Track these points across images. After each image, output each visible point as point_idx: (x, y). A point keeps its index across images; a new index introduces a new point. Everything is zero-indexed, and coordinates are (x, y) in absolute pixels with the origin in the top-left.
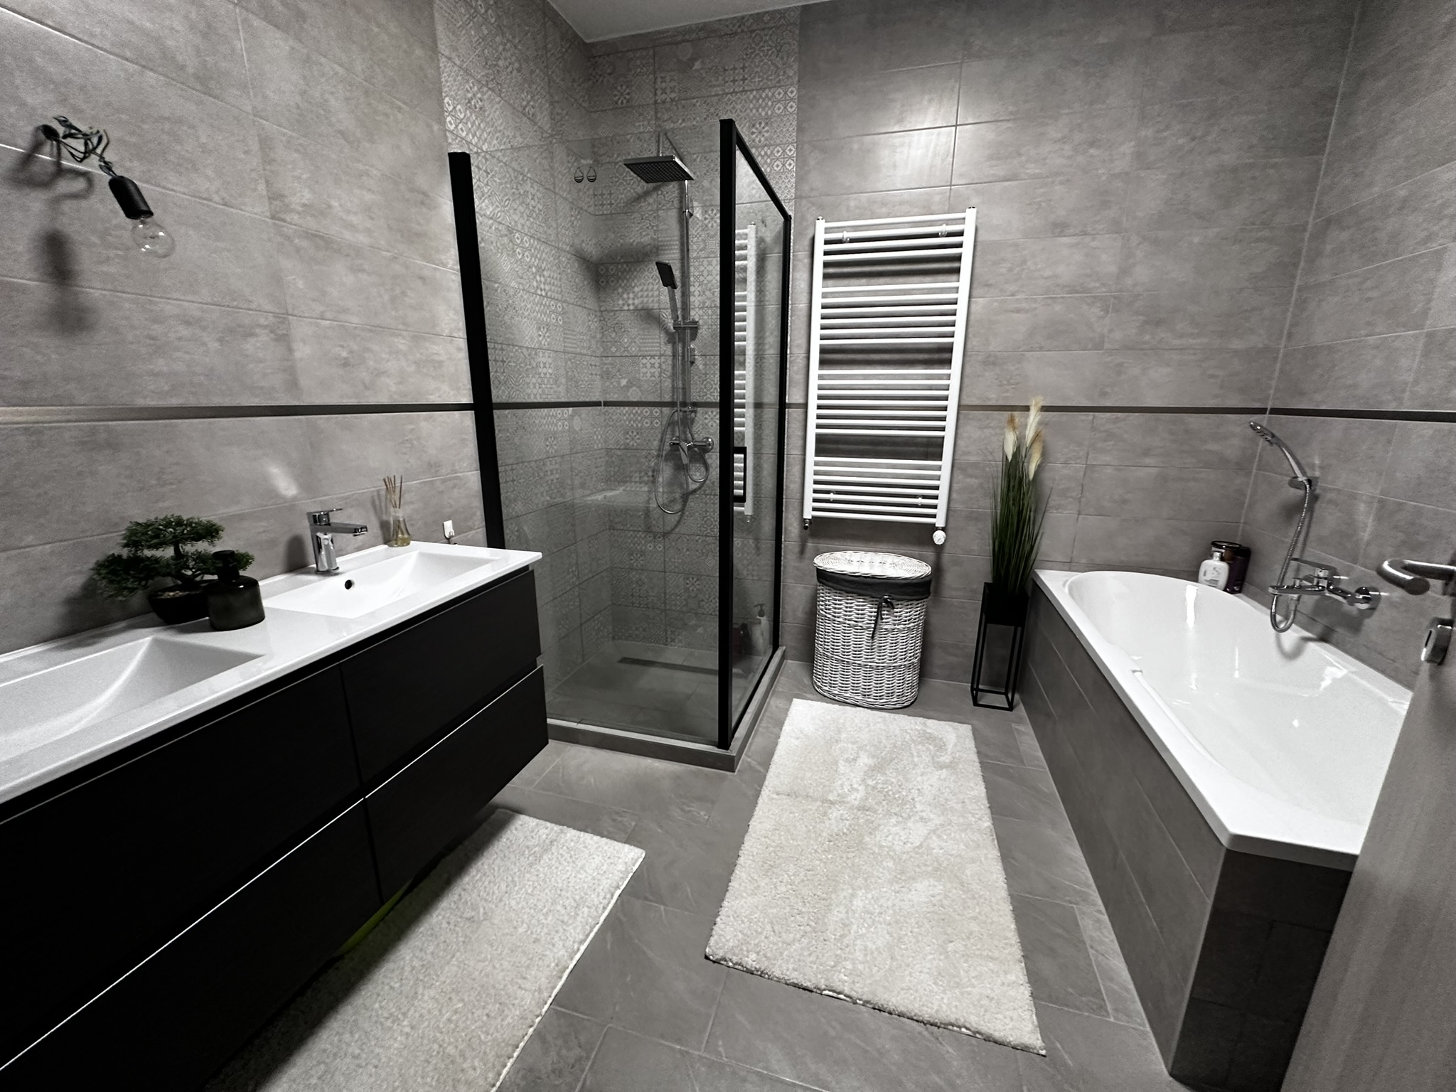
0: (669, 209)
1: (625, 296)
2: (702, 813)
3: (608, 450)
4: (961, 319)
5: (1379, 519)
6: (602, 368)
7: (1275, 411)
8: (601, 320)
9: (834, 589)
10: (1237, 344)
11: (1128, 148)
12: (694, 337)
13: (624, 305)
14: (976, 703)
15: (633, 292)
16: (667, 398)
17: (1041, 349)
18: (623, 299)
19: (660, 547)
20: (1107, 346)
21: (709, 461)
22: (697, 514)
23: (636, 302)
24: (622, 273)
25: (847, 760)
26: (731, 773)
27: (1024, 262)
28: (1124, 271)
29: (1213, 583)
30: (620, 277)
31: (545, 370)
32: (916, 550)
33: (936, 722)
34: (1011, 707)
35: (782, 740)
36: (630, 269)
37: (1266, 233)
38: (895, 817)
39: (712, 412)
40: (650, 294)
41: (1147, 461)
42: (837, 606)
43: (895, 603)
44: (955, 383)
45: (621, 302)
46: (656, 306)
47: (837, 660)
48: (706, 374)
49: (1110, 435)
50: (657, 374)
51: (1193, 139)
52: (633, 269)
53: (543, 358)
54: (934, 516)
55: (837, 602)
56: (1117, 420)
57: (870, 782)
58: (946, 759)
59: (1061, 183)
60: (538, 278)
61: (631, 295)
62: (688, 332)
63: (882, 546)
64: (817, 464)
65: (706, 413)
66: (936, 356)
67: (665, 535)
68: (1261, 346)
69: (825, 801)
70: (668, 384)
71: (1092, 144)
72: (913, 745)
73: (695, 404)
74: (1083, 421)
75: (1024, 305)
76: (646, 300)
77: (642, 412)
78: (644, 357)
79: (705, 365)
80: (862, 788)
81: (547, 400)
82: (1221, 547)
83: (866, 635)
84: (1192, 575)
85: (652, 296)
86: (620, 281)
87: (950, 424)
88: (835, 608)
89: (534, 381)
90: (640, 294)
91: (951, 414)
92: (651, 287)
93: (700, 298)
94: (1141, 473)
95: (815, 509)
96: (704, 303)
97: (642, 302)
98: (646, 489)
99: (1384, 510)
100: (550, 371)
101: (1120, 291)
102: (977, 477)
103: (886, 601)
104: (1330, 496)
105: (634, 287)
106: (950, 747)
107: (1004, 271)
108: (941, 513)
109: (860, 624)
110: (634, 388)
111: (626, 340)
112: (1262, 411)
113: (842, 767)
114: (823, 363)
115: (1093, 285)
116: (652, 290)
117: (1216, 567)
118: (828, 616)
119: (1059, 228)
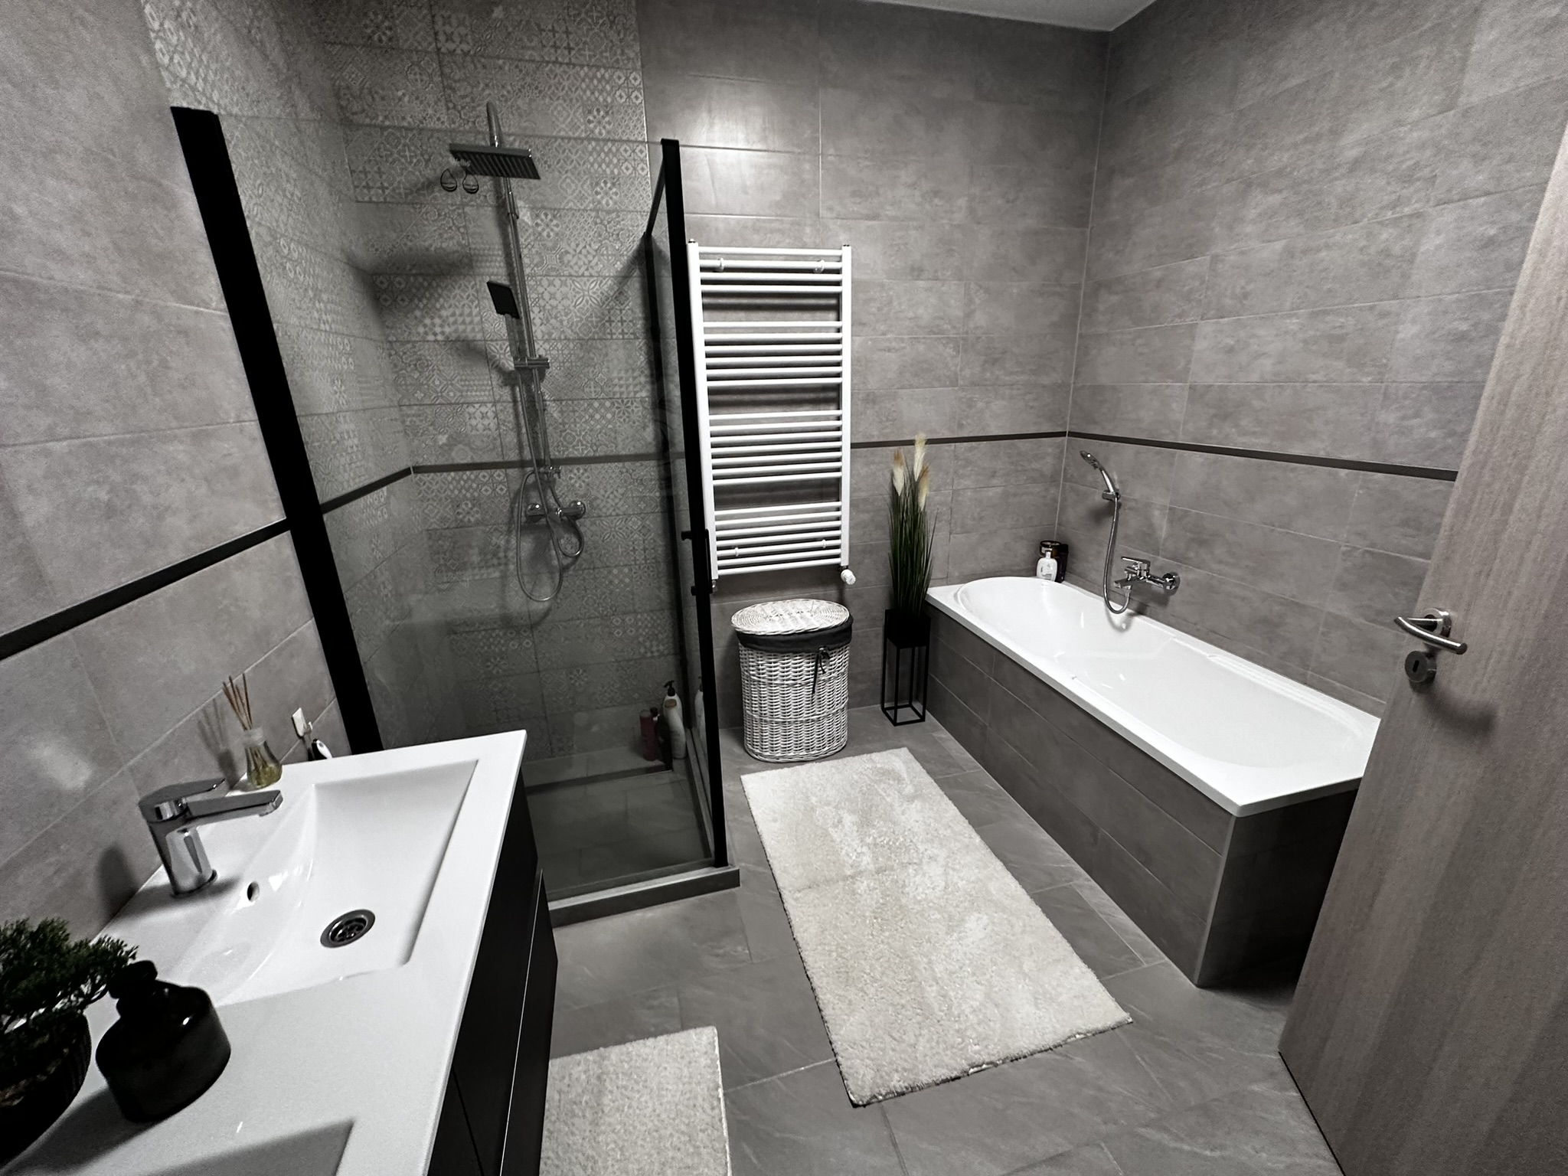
0: (479, 206)
1: (427, 321)
2: (739, 948)
3: (430, 533)
4: (846, 358)
5: (1171, 521)
6: (403, 422)
7: (1072, 434)
8: (390, 355)
9: (767, 651)
10: (1046, 380)
11: (962, 202)
12: (542, 376)
13: (426, 333)
14: (895, 723)
15: (440, 317)
16: (513, 456)
17: (911, 386)
18: (425, 326)
19: (527, 643)
20: (961, 382)
21: (582, 529)
22: (574, 594)
23: (447, 330)
24: (418, 289)
25: (835, 826)
26: (737, 888)
27: (890, 303)
28: (969, 315)
29: (1048, 577)
30: (415, 295)
31: (350, 442)
32: (820, 591)
33: (878, 754)
34: (922, 719)
35: (761, 828)
36: (430, 284)
37: (1058, 289)
38: (911, 866)
39: (578, 469)
40: (468, 320)
41: (995, 482)
42: (773, 669)
43: (829, 652)
44: (846, 423)
45: (421, 330)
46: (479, 336)
47: (777, 723)
48: (564, 424)
49: (968, 462)
50: (493, 426)
51: (1008, 202)
52: (434, 284)
53: (347, 425)
54: (838, 556)
55: (773, 665)
56: (971, 450)
57: (869, 840)
58: (909, 789)
59: (916, 228)
60: (317, 305)
61: (437, 321)
62: (536, 372)
63: (789, 593)
64: (718, 518)
65: (571, 471)
66: (822, 395)
67: (533, 627)
68: (1060, 382)
69: (845, 878)
70: (511, 438)
71: (936, 193)
72: (876, 786)
73: (557, 463)
74: (947, 451)
75: (894, 344)
76: (461, 328)
77: (476, 477)
78: (469, 404)
79: (562, 412)
80: (865, 849)
81: (361, 485)
82: (1047, 546)
83: (805, 692)
84: (1032, 572)
85: (471, 322)
86: (416, 301)
87: (846, 464)
88: (771, 671)
89: (343, 460)
90: (451, 320)
91: (846, 453)
92: (467, 311)
93: (543, 328)
94: (991, 493)
95: (720, 568)
96: (550, 334)
97: (456, 331)
98: (497, 574)
99: (1174, 516)
100: (356, 441)
101: (967, 333)
102: (868, 512)
103: (823, 653)
104: (1133, 504)
105: (439, 310)
106: (905, 775)
107: (874, 310)
108: (844, 552)
109: (799, 682)
110: (461, 446)
111: (437, 383)
112: (1063, 434)
113: (836, 835)
114: (713, 405)
115: (945, 326)
116: (470, 314)
117: (1048, 564)
118: (762, 680)
119: (916, 272)
